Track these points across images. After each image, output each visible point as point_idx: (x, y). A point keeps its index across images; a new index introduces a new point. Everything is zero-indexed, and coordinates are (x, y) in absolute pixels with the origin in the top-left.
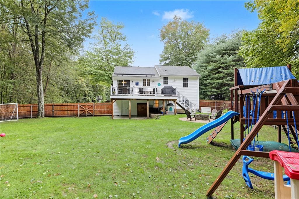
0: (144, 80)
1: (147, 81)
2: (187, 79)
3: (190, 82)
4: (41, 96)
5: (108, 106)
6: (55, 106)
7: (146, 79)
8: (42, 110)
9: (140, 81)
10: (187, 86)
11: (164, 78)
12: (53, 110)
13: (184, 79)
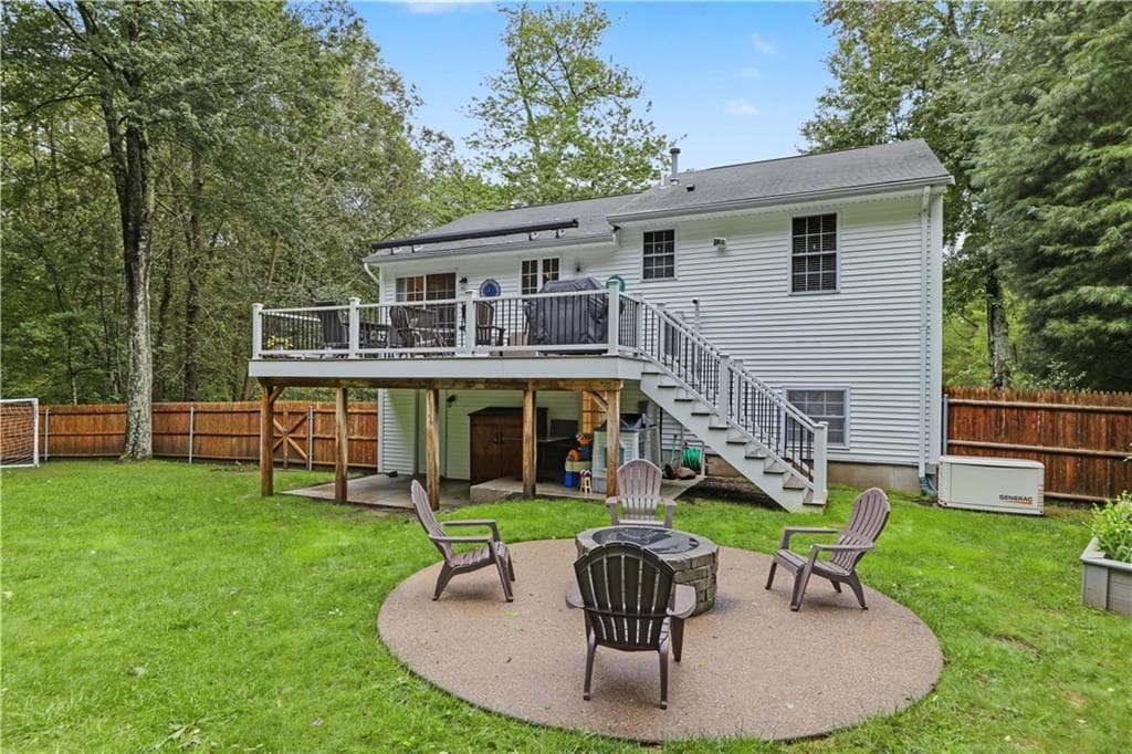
0: (525, 264)
1: (546, 269)
2: (830, 221)
3: (850, 245)
4: (136, 370)
5: (365, 418)
6: (198, 415)
7: (538, 254)
8: (137, 429)
9: (507, 271)
10: (830, 283)
11: (648, 237)
12: (192, 432)
13: (799, 224)
